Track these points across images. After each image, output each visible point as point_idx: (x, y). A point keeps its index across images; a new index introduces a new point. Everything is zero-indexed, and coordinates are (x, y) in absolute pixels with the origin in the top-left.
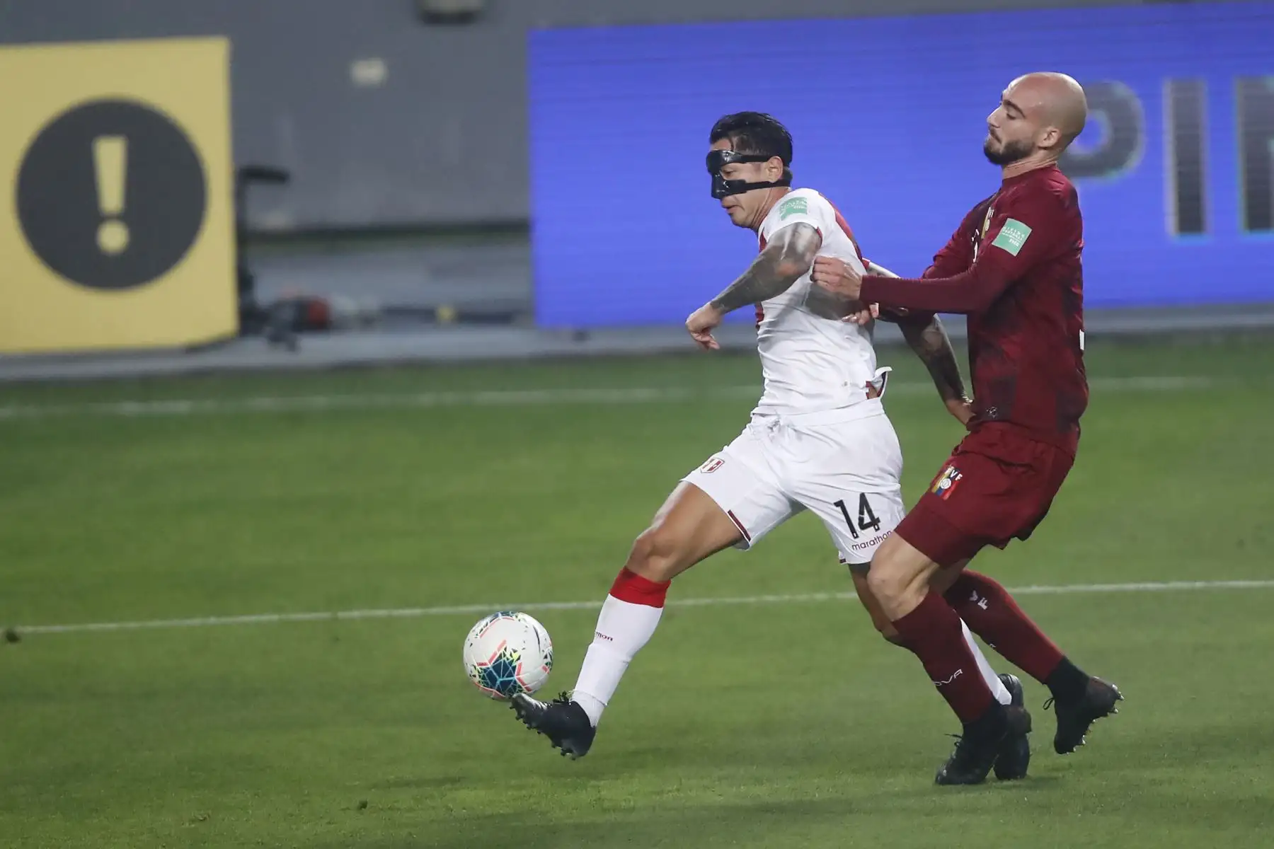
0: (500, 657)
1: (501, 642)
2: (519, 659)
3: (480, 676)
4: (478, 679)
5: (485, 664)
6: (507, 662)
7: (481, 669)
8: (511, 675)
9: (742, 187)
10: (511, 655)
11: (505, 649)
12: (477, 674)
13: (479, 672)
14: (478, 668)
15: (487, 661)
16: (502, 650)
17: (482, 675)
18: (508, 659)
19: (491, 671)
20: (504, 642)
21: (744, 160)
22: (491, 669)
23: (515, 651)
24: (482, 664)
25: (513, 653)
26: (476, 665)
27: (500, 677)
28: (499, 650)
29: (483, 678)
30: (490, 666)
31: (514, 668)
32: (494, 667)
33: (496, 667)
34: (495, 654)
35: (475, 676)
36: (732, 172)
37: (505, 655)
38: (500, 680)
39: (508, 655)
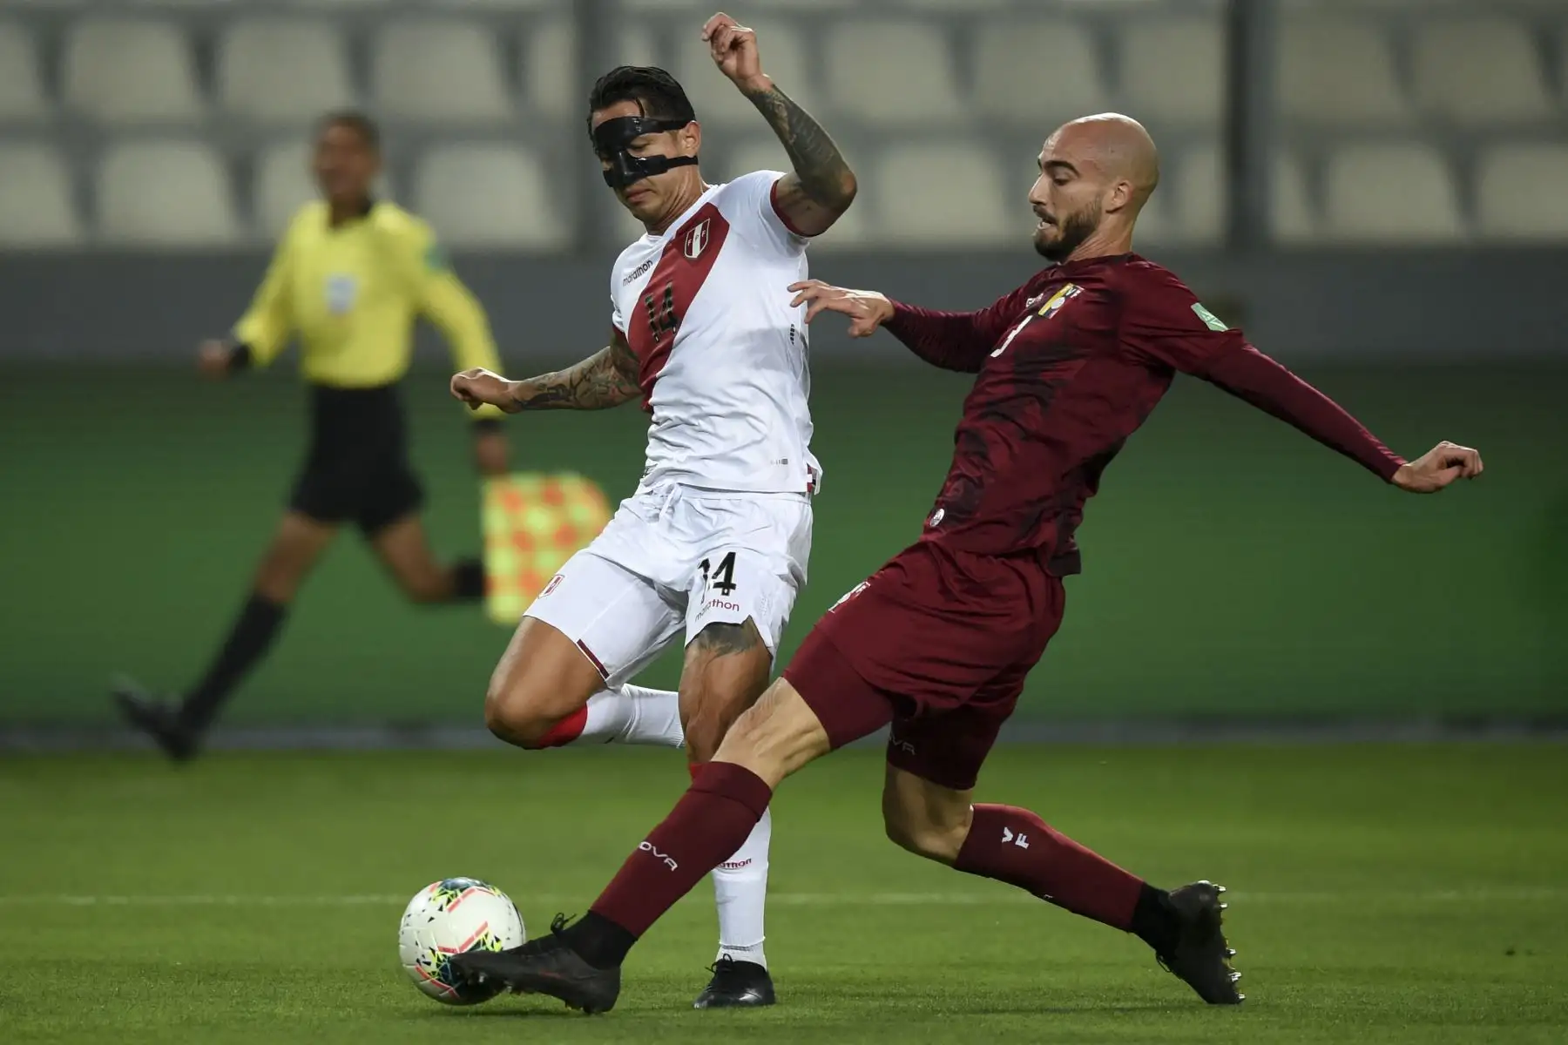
0: (478, 944)
1: (481, 924)
3: (438, 966)
4: (433, 968)
7: (445, 956)
9: (661, 164)
10: (492, 945)
11: (486, 936)
12: (434, 961)
13: (439, 959)
14: (437, 952)
16: (481, 937)
17: (443, 964)
20: (486, 925)
21: (660, 128)
23: (498, 940)
24: (445, 950)
25: (495, 942)
26: (436, 948)
29: (444, 969)
35: (429, 964)
36: (645, 145)
37: (484, 944)
39: (488, 945)
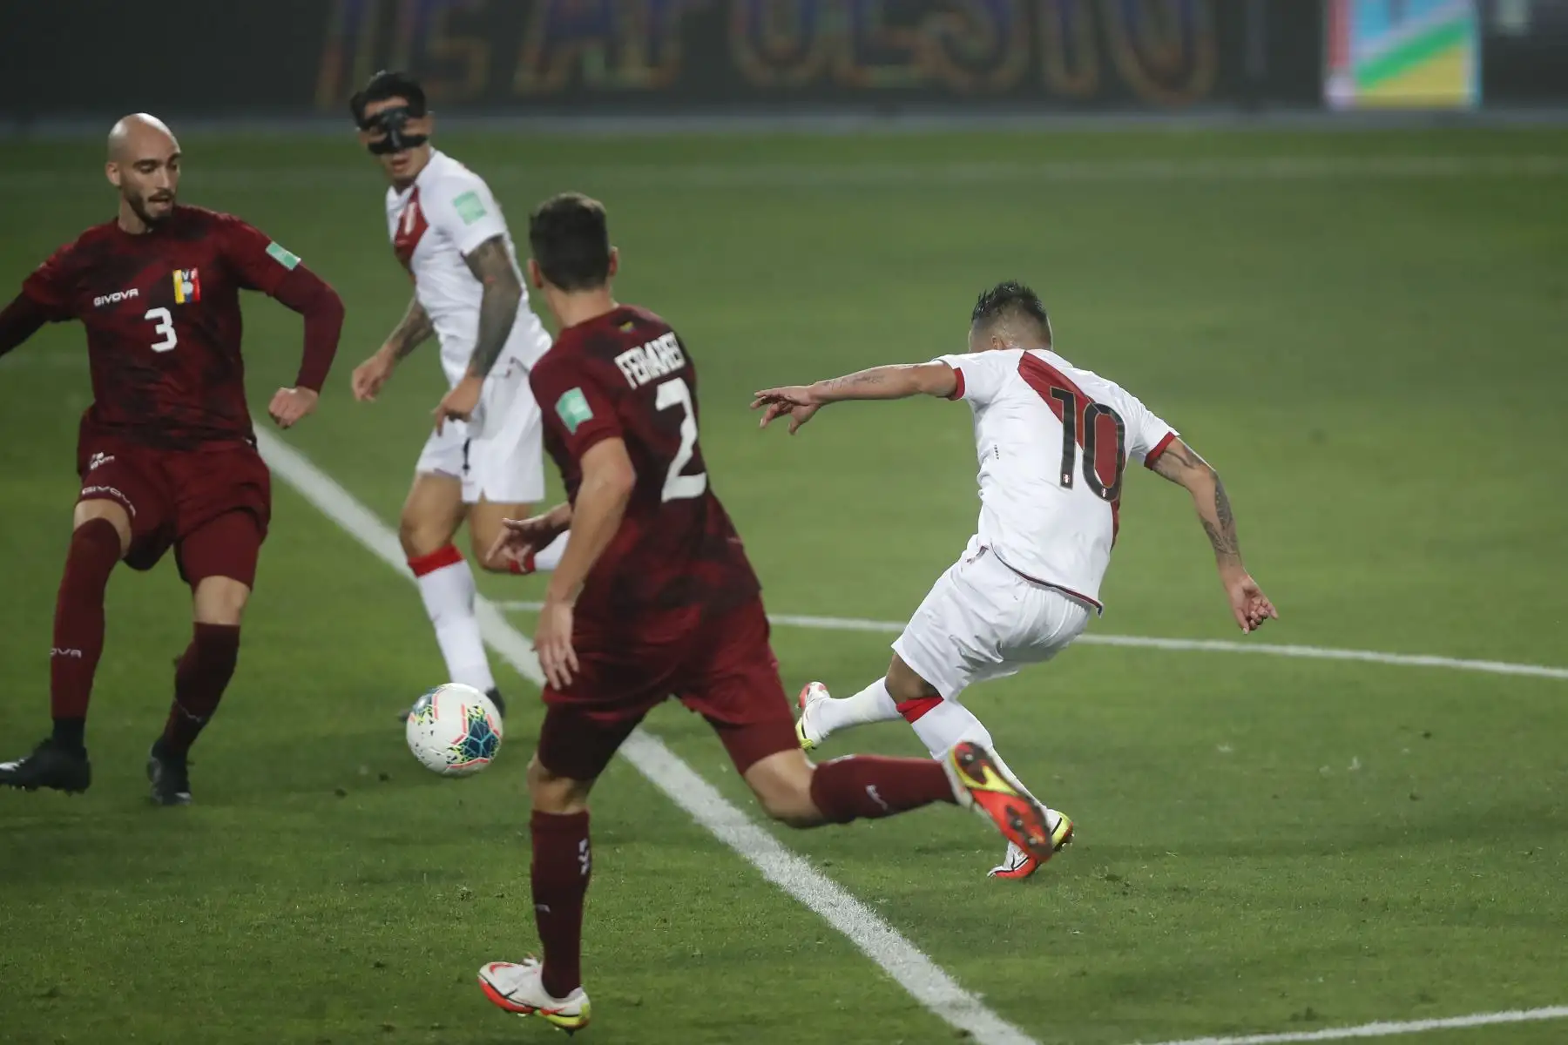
0: (470, 721)
1: (459, 709)
2: (484, 712)
3: (461, 754)
4: (460, 757)
5: (462, 737)
6: (478, 720)
7: (460, 745)
8: (488, 731)
11: (469, 711)
12: (457, 753)
13: (459, 750)
14: (454, 747)
15: (463, 733)
16: (467, 715)
17: (463, 750)
18: (477, 718)
19: (471, 740)
20: (463, 707)
22: (471, 738)
24: (457, 741)
25: (475, 710)
26: (451, 746)
27: (480, 739)
28: (464, 715)
29: (467, 752)
30: (467, 735)
31: (486, 722)
32: (471, 734)
33: (473, 733)
34: (464, 721)
35: (455, 758)
37: (473, 716)
38: (481, 742)
39: (476, 715)
